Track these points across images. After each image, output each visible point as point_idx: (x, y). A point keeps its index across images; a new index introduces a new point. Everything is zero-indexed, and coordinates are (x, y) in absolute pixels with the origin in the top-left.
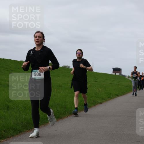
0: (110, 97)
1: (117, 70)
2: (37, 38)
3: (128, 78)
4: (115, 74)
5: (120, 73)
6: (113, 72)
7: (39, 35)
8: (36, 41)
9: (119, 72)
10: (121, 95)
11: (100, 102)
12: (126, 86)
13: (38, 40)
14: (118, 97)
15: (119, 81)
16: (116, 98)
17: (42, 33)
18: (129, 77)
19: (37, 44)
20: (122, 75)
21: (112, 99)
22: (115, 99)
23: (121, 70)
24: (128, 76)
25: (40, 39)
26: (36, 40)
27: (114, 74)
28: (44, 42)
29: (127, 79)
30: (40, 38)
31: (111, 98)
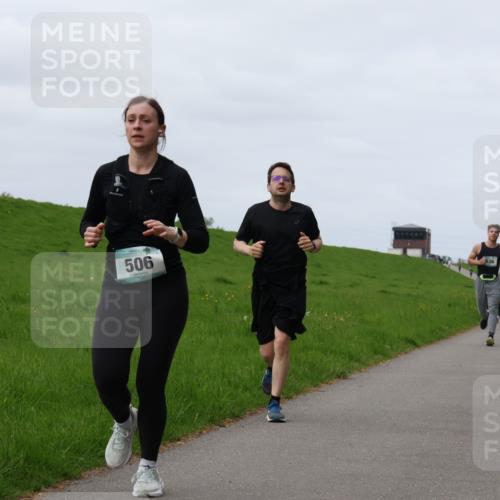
0: (382, 347)
1: (411, 236)
2: (136, 124)
3: (456, 269)
4: (405, 252)
5: (426, 250)
6: (396, 246)
7: (142, 113)
8: (134, 136)
9: (419, 242)
10: (430, 342)
11: (339, 369)
12: (450, 305)
13: (139, 129)
14: (417, 351)
15: (420, 283)
16: (406, 353)
17: (154, 104)
18: (460, 265)
19: (138, 144)
20: (433, 256)
21: (390, 357)
22: (402, 357)
23: (429, 235)
24: (455, 261)
25: (146, 127)
26: (134, 133)
27: (398, 252)
28: (164, 136)
29: (454, 272)
30: (148, 121)
31: (386, 356)
